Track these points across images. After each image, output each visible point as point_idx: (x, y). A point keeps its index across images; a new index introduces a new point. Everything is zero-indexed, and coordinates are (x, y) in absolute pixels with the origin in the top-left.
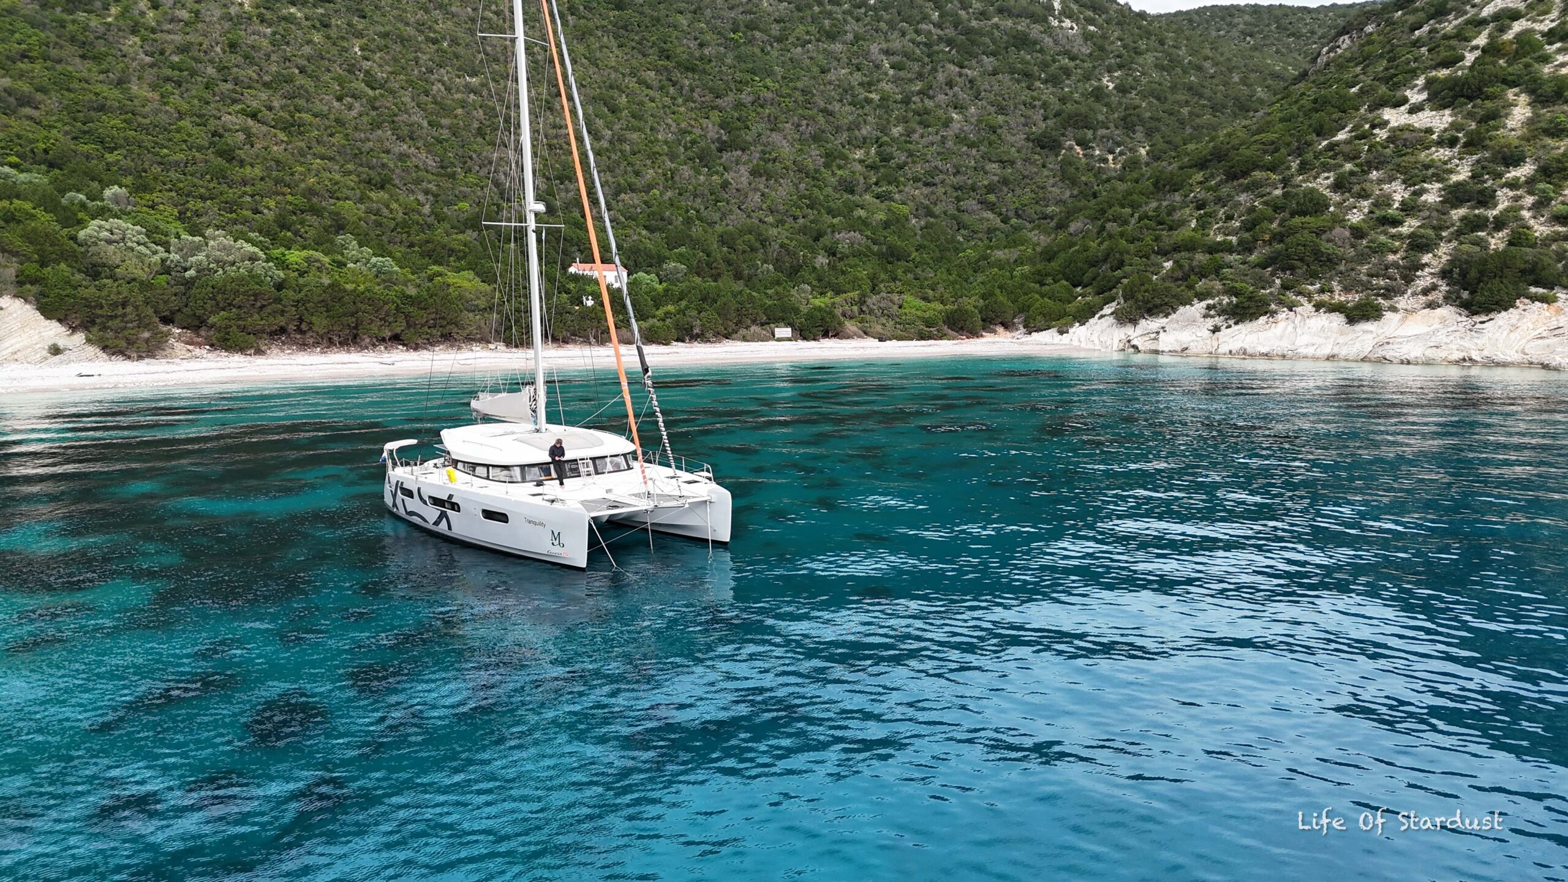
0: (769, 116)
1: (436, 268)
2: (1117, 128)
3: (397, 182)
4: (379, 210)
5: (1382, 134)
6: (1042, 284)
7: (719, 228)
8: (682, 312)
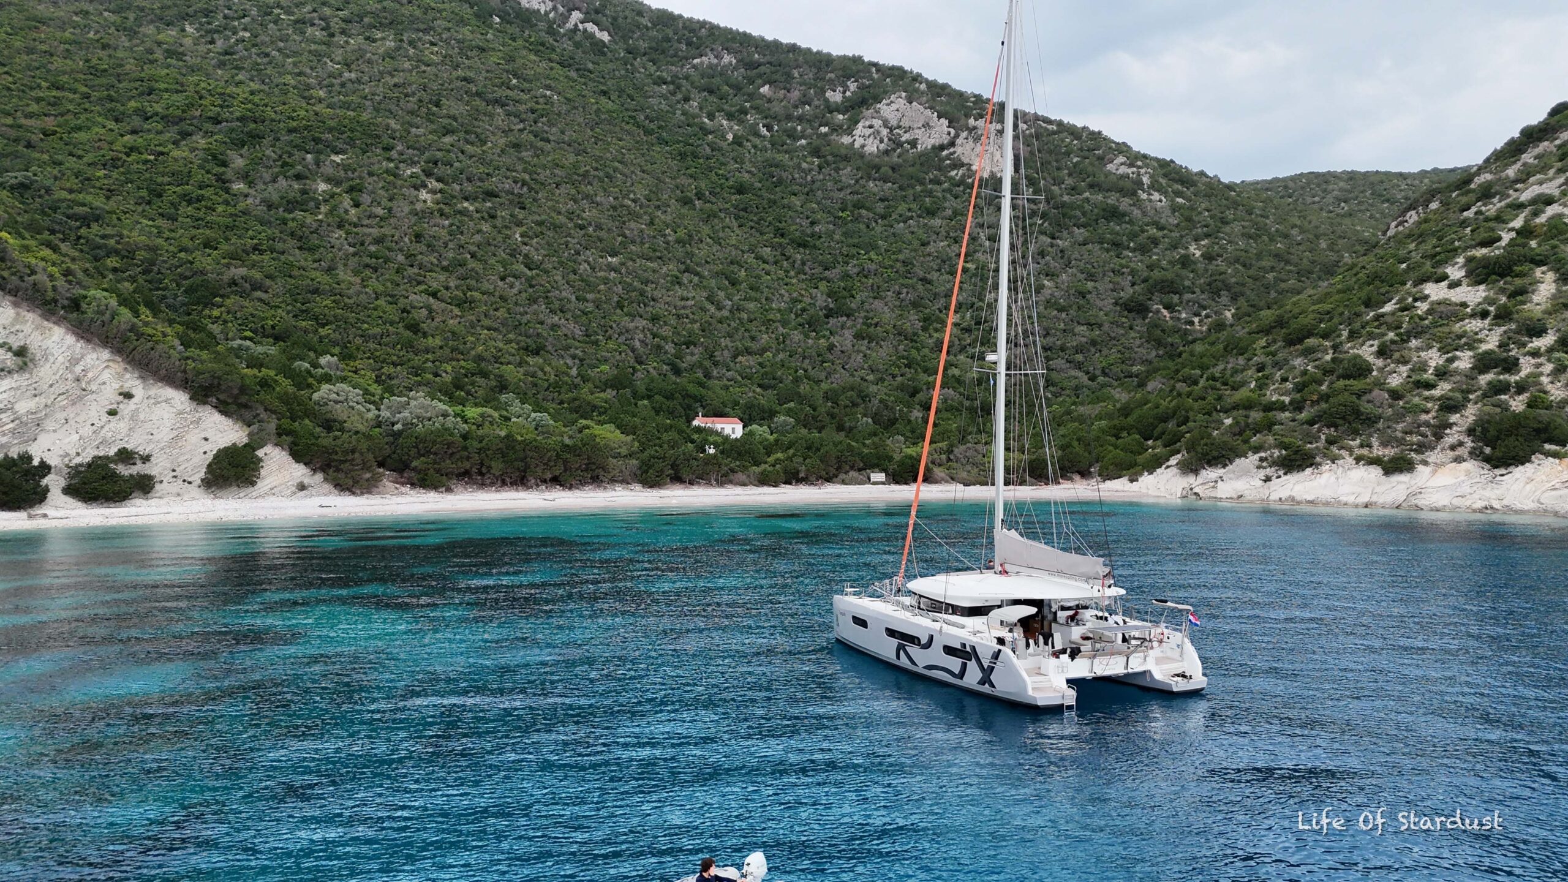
0: (872, 286)
1: (584, 422)
2: (1203, 292)
3: (550, 348)
4: (535, 372)
5: (1422, 307)
6: (1118, 437)
7: (824, 386)
8: (790, 459)
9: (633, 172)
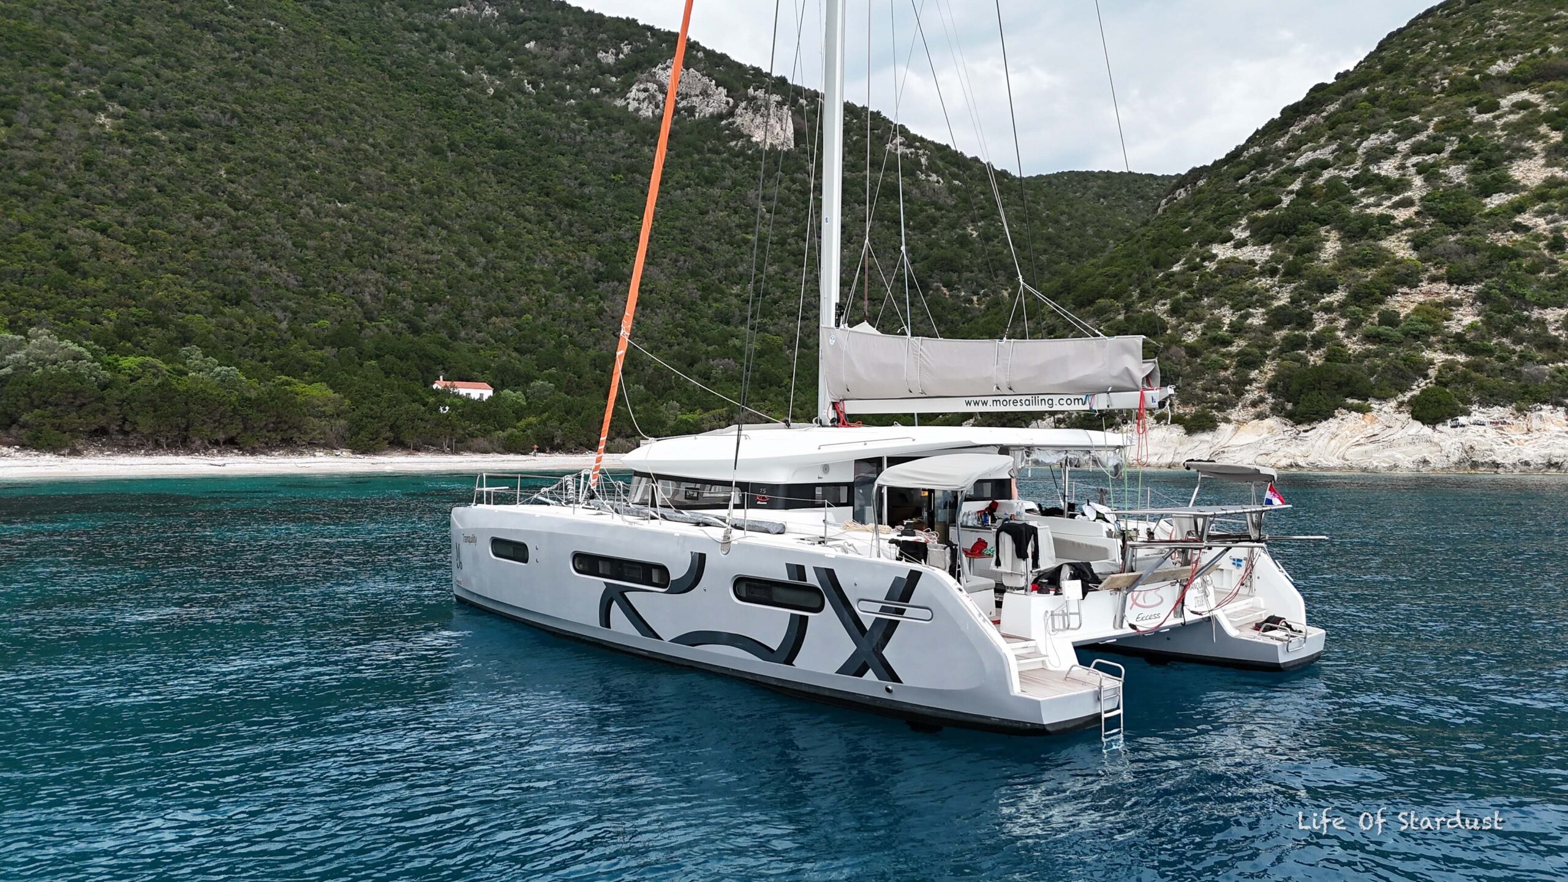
1: (285, 378)
2: (981, 271)
3: (254, 298)
4: (231, 324)
5: (1211, 266)
7: (592, 352)
8: (544, 423)
9: (373, 116)
